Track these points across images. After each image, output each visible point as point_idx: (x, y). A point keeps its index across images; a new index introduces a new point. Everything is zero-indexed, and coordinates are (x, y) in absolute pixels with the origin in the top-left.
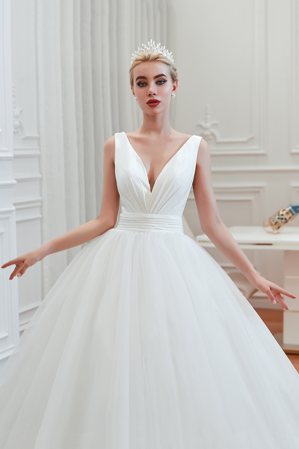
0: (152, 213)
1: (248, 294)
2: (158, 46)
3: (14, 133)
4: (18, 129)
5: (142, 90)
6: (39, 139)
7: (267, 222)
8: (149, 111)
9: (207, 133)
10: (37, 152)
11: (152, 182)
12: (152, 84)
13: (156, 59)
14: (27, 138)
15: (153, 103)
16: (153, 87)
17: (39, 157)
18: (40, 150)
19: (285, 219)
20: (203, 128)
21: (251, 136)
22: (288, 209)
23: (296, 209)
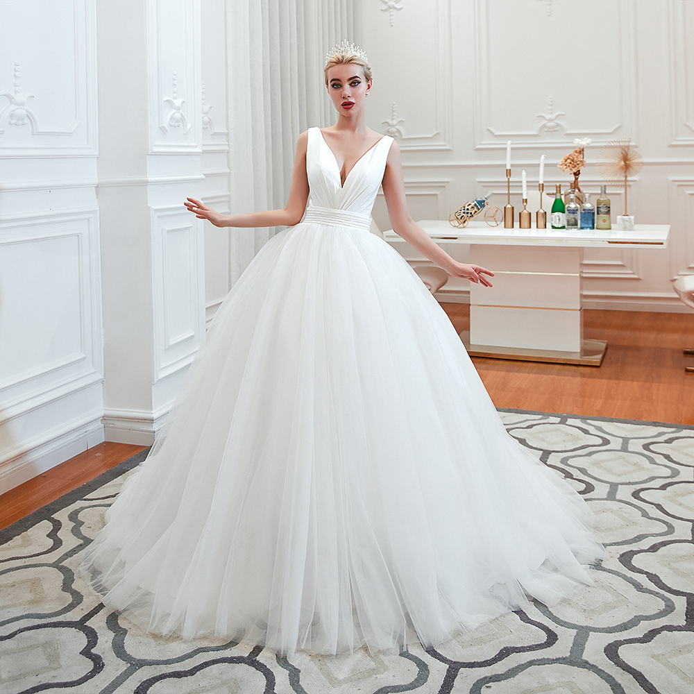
0: (341, 209)
1: (434, 289)
2: (352, 46)
3: (203, 128)
4: (207, 125)
5: (337, 92)
6: (227, 135)
7: (453, 217)
8: (344, 113)
9: (393, 130)
10: (226, 148)
11: (343, 178)
12: (347, 86)
13: (350, 61)
14: (215, 134)
15: (347, 105)
16: (347, 89)
17: (228, 152)
18: (228, 145)
19: (471, 213)
20: (390, 125)
21: (436, 132)
22: (473, 204)
23: (481, 204)
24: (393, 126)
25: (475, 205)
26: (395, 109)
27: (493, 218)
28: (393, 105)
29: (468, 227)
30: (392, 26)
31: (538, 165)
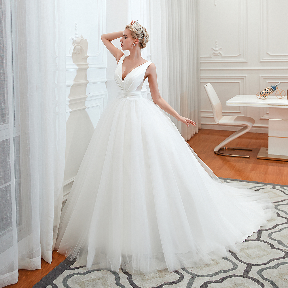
7: (259, 94)
19: (269, 93)
20: (214, 50)
21: (239, 54)
22: (270, 88)
23: (274, 88)
24: (217, 51)
25: (271, 89)
26: (216, 43)
27: (280, 94)
28: (216, 41)
29: (268, 99)
30: (215, 6)
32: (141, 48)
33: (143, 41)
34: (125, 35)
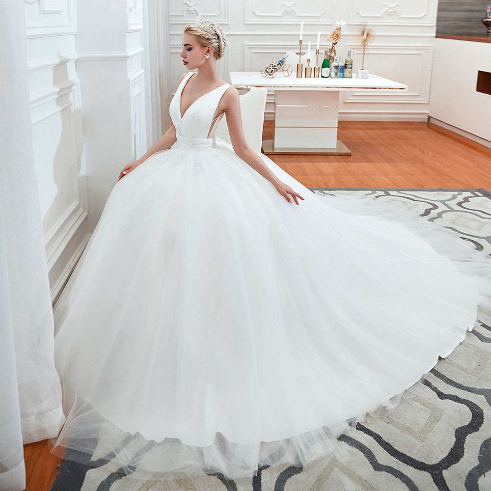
19: (276, 69)
20: (188, 6)
21: (219, 12)
23: (282, 62)
24: (191, 7)
25: (279, 63)
27: (287, 71)
31: (317, 35)
32: (217, 59)
33: (219, 47)
34: (188, 44)
